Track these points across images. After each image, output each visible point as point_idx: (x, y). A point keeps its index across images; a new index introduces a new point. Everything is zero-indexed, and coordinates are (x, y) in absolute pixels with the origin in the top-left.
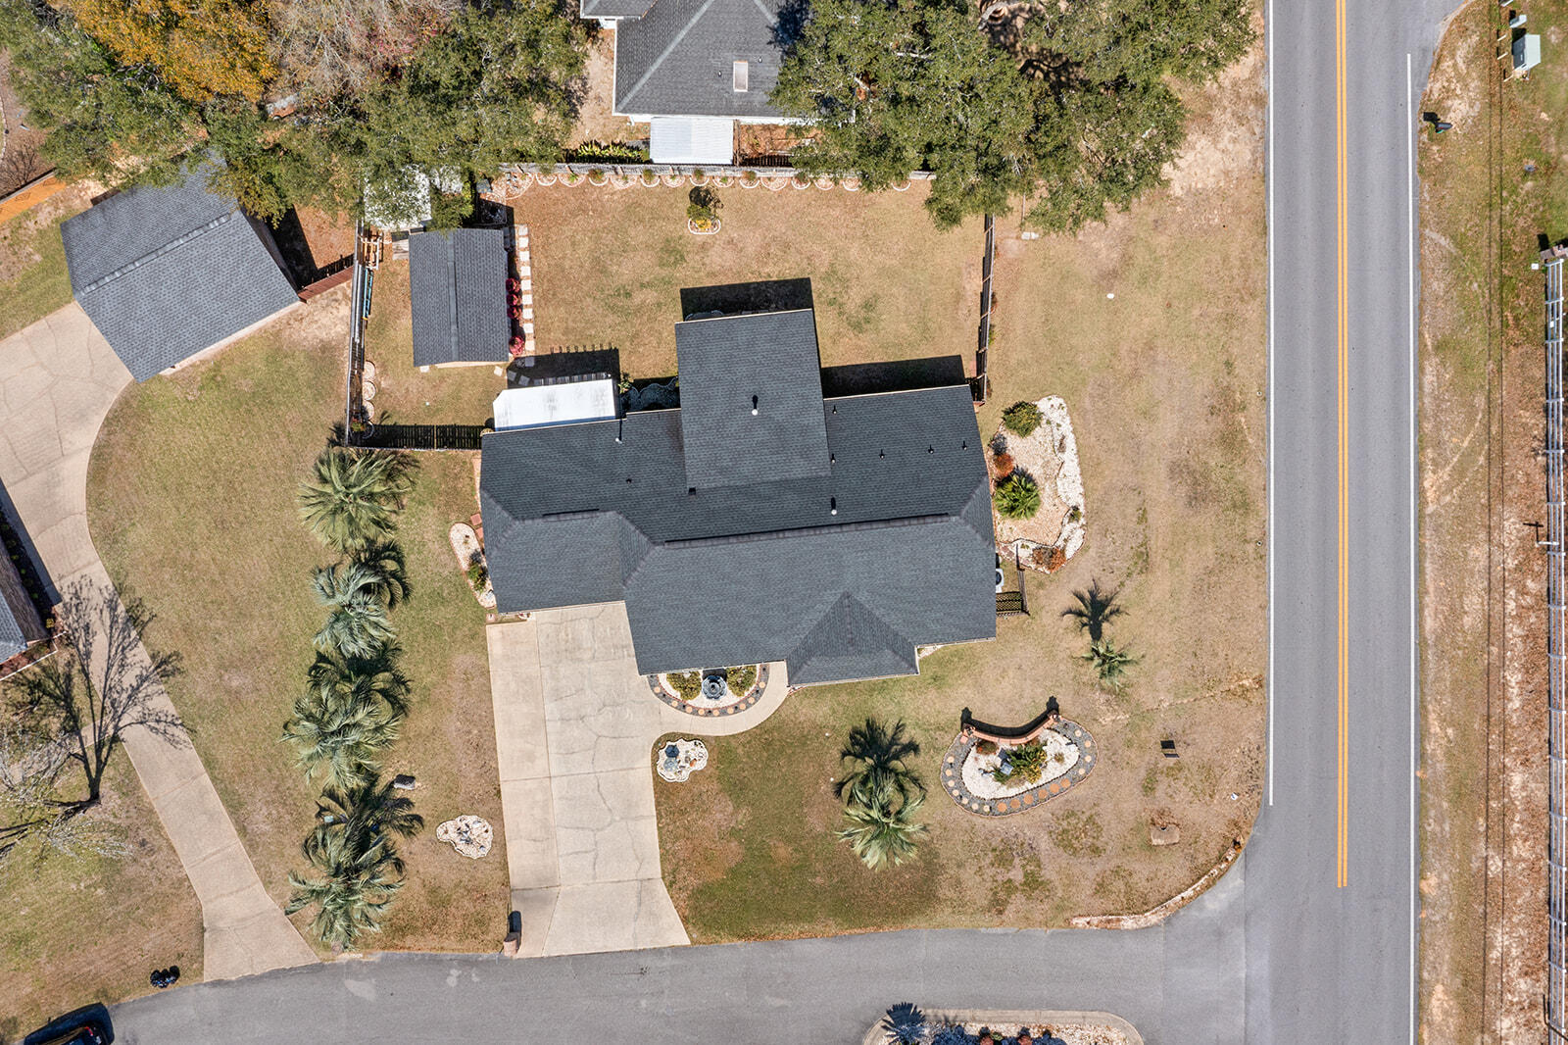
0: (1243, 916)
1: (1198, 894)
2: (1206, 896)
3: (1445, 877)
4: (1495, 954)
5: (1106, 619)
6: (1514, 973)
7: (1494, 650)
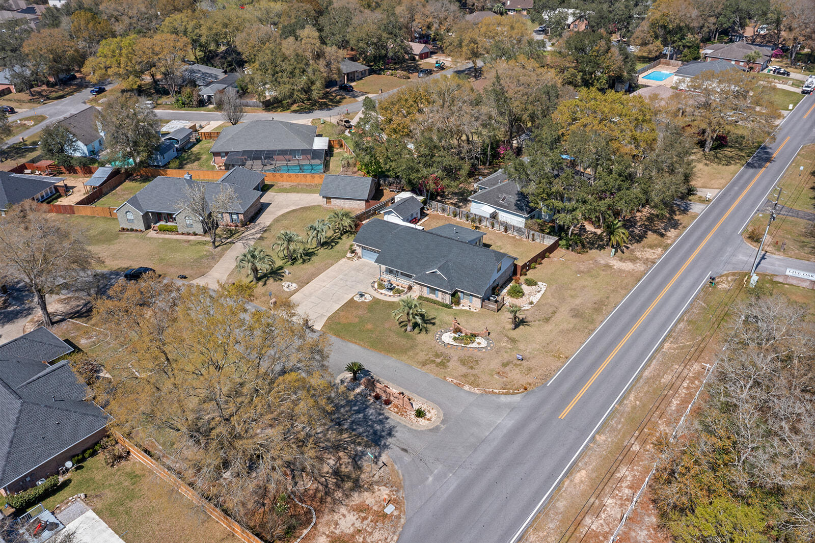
0: (513, 408)
1: (499, 393)
2: (503, 396)
3: (610, 440)
4: (618, 475)
5: (523, 325)
6: (624, 485)
7: (671, 392)
